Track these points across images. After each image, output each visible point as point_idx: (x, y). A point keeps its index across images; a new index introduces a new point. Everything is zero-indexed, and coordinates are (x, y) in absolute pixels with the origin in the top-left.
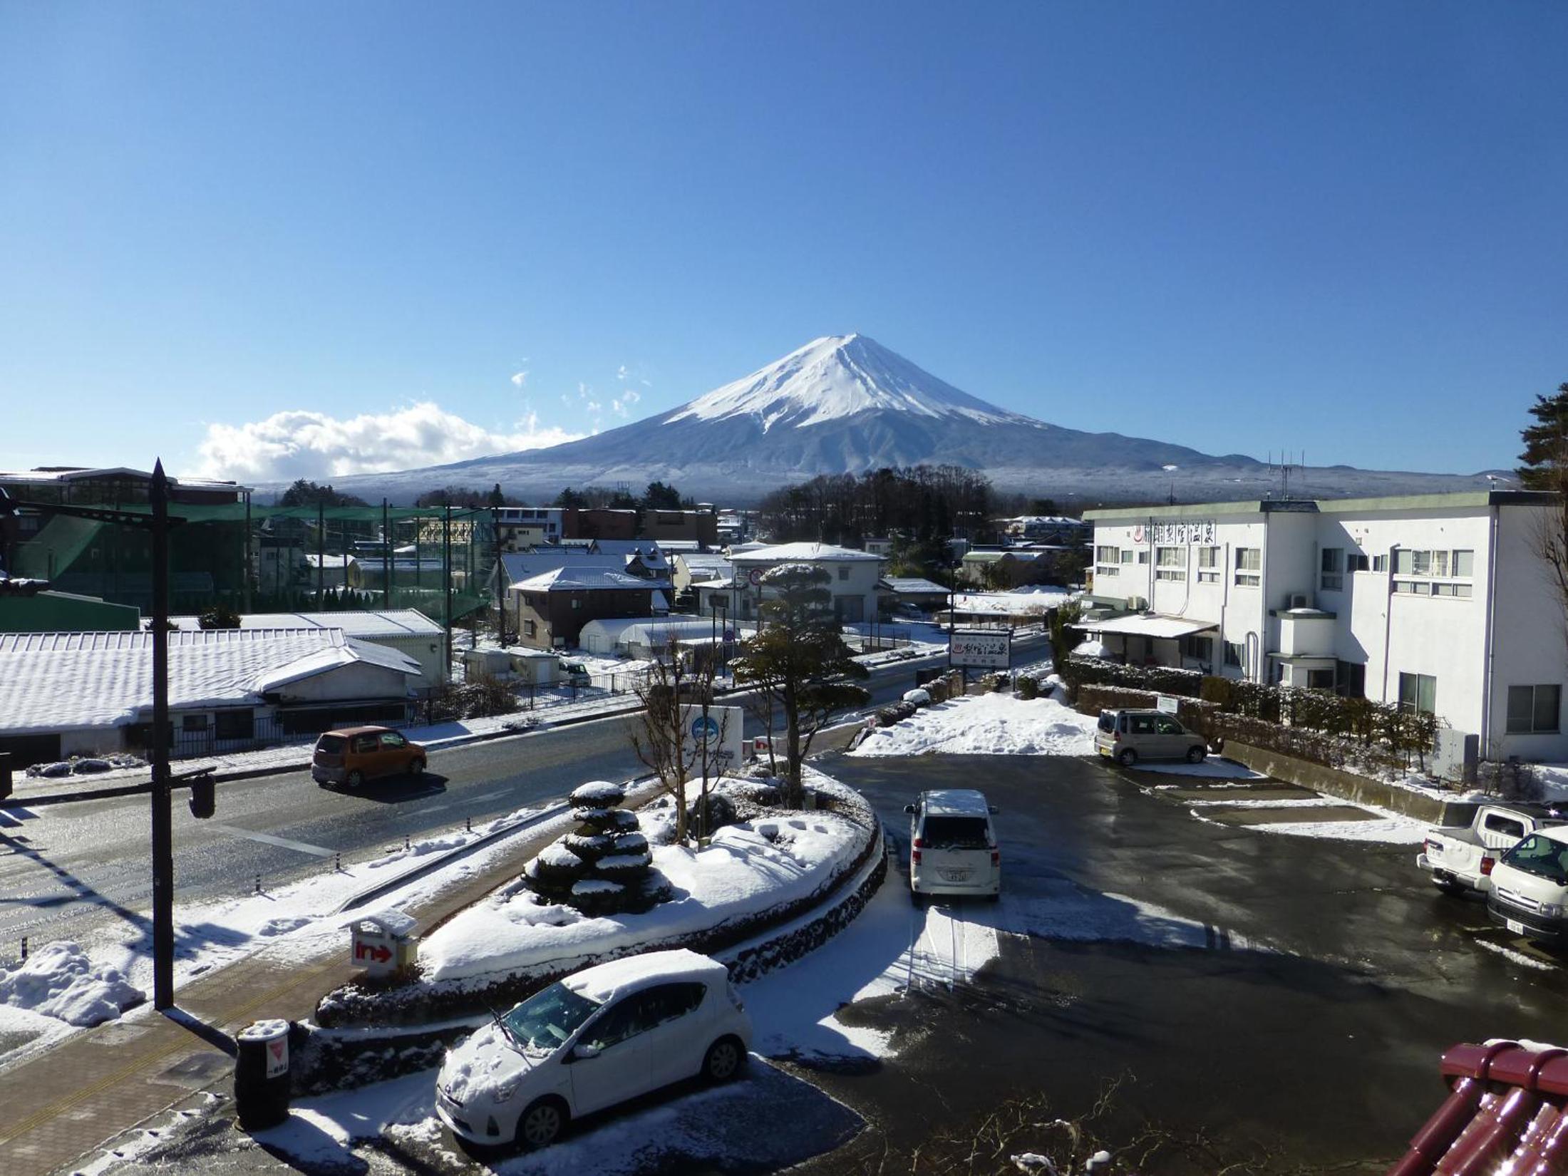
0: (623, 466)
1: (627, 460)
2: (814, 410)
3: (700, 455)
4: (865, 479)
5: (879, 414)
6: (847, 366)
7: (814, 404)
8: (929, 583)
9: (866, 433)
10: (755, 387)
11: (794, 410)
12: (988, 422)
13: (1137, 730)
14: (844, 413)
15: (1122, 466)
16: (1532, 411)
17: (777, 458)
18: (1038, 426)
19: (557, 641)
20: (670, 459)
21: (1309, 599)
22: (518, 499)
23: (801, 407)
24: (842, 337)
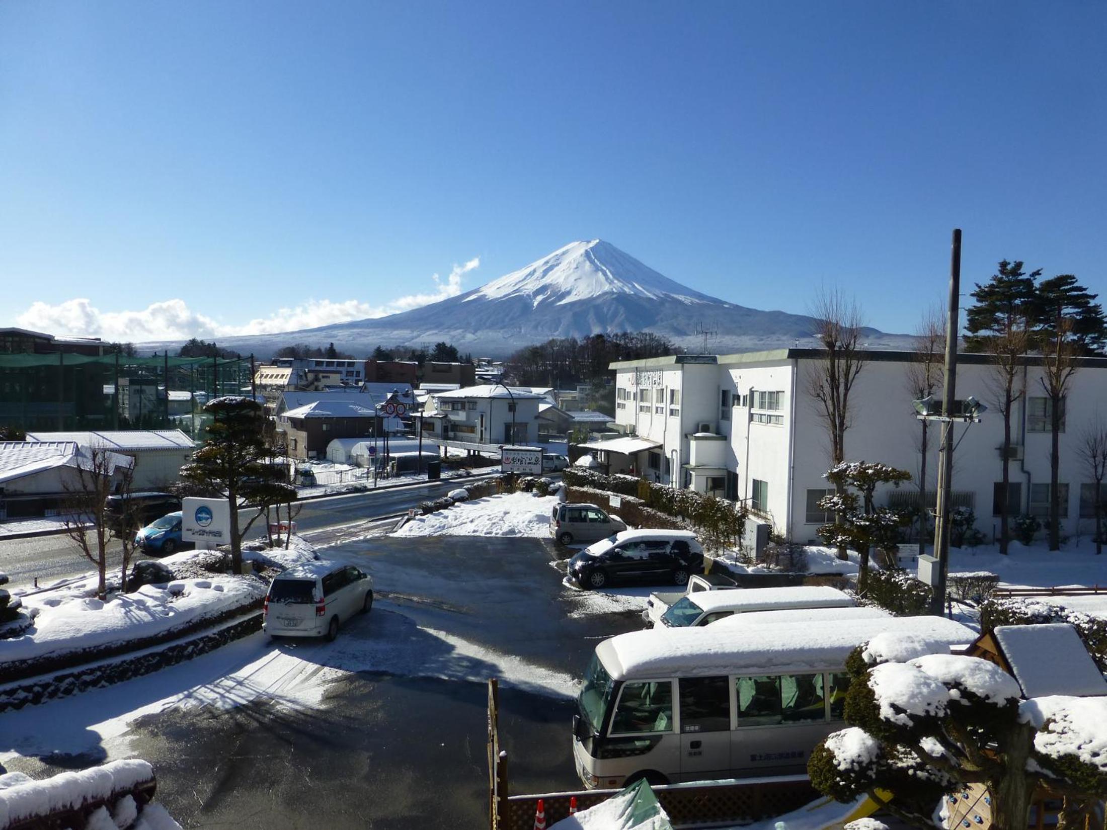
0: (434, 332)
1: (437, 327)
2: (568, 293)
3: (488, 324)
4: (585, 341)
5: (615, 296)
6: (592, 262)
7: (568, 289)
8: (602, 415)
9: (605, 310)
10: (527, 276)
11: (554, 293)
12: (691, 302)
13: (572, 520)
14: (590, 296)
15: (785, 334)
16: (973, 295)
17: (542, 327)
18: (726, 306)
19: (311, 453)
20: (467, 327)
21: (712, 426)
22: (347, 354)
23: (560, 291)
24: (589, 242)
